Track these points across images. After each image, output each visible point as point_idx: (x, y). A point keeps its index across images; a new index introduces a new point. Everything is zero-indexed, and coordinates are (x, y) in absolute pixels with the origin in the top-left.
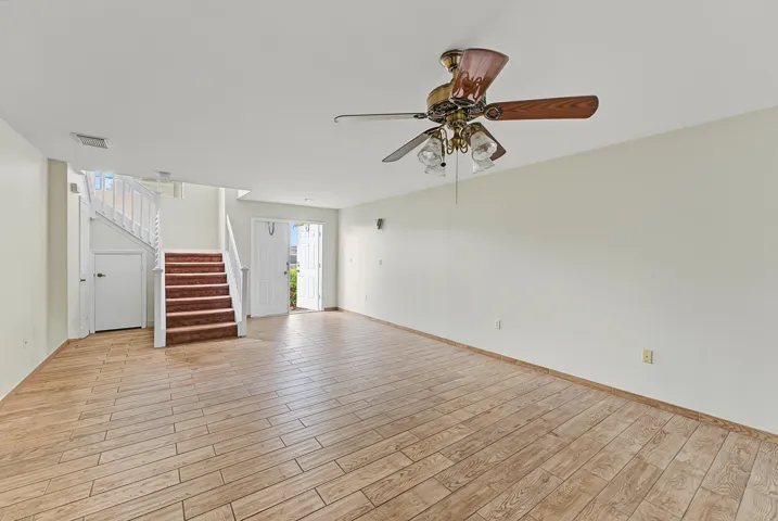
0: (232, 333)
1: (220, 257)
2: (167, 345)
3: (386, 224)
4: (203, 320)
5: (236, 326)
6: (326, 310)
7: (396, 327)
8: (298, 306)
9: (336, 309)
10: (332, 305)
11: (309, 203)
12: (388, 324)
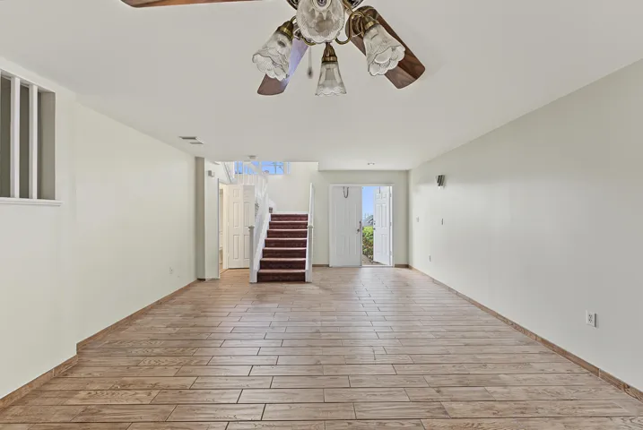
0: (301, 279)
1: (306, 217)
2: (258, 281)
3: (448, 182)
4: (283, 266)
5: (304, 273)
6: (397, 266)
7: (457, 293)
8: (375, 260)
9: (407, 266)
10: (403, 262)
11: (371, 167)
12: (450, 289)
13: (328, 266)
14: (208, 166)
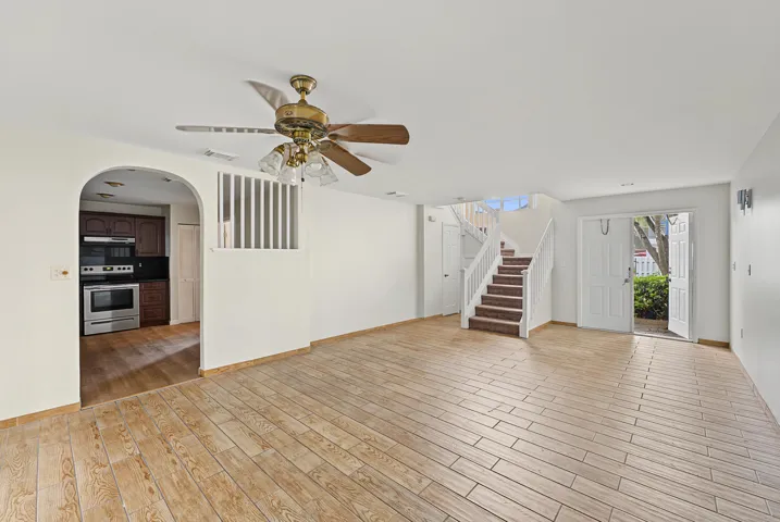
2: (468, 328)
5: (518, 327)
6: (701, 342)
8: (670, 329)
9: (726, 346)
13: (575, 325)
14: (427, 212)
